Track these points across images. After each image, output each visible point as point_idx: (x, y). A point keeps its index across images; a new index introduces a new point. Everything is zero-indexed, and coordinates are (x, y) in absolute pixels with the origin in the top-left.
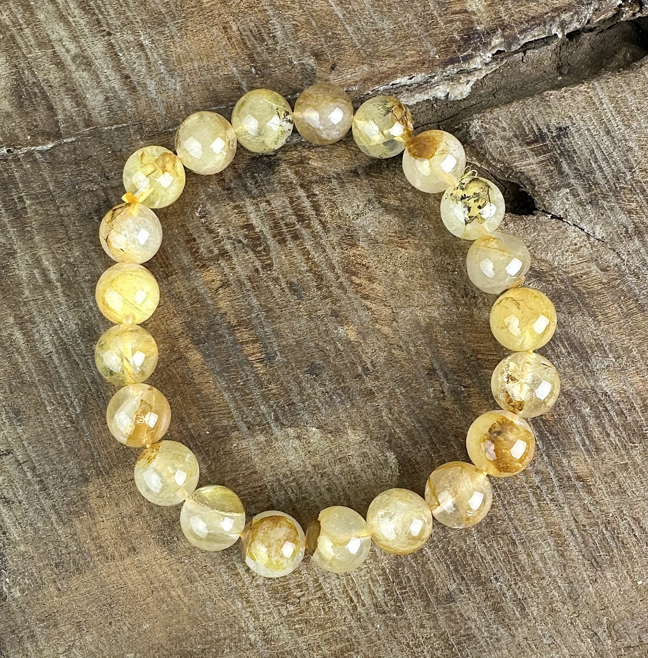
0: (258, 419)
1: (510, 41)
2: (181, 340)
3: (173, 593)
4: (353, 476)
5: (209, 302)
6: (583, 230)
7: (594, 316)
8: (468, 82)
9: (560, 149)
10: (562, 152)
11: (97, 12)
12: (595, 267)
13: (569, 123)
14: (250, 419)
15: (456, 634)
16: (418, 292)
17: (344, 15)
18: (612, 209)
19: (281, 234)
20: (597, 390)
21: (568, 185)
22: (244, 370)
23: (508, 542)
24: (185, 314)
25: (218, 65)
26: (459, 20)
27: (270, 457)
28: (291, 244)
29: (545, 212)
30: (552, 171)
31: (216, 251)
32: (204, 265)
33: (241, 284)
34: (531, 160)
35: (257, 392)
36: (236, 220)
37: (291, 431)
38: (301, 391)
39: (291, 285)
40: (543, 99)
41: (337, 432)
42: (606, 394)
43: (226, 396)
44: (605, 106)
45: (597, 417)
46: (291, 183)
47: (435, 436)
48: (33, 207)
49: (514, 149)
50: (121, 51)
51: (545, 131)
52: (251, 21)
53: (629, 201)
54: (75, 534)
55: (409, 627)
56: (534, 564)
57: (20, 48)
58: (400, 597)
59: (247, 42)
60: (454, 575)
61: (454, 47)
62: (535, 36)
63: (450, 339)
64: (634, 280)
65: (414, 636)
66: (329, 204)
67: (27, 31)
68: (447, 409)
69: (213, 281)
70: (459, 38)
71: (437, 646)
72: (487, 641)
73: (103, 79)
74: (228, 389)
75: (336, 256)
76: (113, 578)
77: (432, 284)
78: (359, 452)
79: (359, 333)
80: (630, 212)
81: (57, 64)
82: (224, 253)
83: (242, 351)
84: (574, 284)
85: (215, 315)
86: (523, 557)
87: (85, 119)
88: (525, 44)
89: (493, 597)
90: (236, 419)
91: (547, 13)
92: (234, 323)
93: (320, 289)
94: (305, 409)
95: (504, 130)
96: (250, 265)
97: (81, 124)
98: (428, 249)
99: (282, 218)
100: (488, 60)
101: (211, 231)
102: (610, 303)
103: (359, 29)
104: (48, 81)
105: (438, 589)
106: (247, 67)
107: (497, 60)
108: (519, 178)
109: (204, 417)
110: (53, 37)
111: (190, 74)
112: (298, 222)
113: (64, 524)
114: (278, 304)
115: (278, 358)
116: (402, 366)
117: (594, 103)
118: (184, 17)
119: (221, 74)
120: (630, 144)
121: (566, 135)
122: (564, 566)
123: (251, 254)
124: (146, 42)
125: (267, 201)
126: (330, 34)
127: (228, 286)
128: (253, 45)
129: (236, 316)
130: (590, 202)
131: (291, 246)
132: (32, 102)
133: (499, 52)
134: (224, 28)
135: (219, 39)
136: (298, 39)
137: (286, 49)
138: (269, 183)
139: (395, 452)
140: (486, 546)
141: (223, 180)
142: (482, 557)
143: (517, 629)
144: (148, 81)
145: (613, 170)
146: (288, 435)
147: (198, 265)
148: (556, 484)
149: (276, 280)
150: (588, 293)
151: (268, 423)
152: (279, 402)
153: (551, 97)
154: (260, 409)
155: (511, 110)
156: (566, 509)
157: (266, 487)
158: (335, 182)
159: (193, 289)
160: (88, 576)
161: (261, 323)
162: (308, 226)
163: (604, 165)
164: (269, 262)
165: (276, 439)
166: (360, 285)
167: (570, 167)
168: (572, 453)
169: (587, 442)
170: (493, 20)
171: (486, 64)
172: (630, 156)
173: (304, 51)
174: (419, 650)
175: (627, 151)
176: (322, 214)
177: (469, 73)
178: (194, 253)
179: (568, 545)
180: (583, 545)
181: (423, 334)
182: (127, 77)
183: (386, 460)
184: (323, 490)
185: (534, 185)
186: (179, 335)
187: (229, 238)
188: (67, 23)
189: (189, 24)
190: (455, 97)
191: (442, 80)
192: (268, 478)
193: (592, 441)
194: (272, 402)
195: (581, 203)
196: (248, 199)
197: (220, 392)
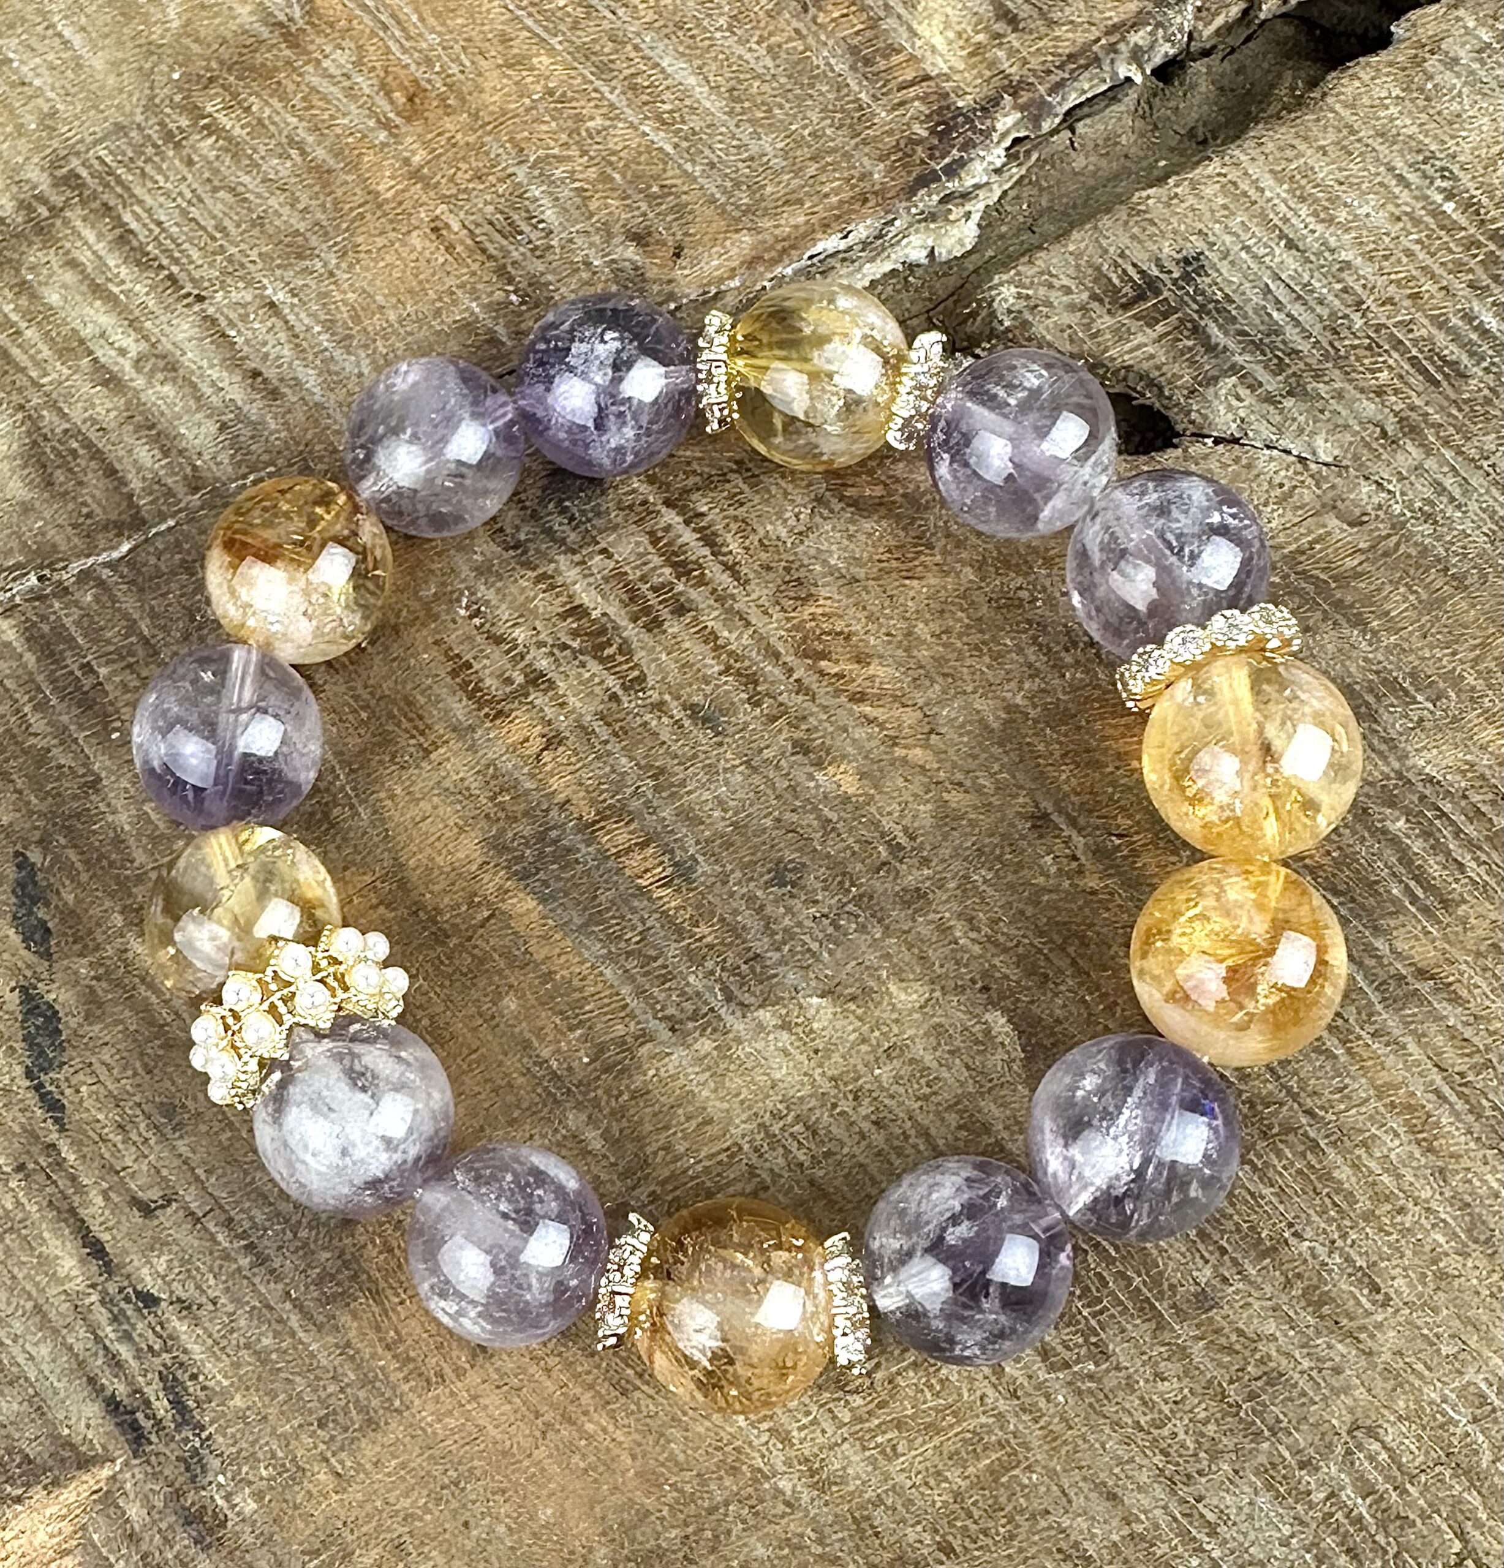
0: (689, 1006)
1: (1036, 111)
2: (487, 877)
3: (590, 1427)
4: (923, 1081)
5: (529, 785)
6: (1288, 452)
7: (1359, 622)
8: (967, 216)
9: (1195, 301)
10: (1202, 306)
11: (165, 262)
12: (1337, 522)
13: (1200, 245)
14: (671, 1011)
15: (1239, 1379)
16: (968, 662)
17: (676, 146)
18: (1339, 395)
19: (647, 610)
20: (1410, 775)
21: (1234, 369)
22: (634, 910)
23: (1301, 1148)
24: (483, 823)
25: (438, 304)
26: (917, 98)
27: (734, 1082)
28: (673, 627)
29: (1200, 436)
30: (1190, 349)
31: (519, 679)
32: (500, 714)
33: (586, 732)
34: (1140, 339)
35: (673, 950)
36: (544, 603)
37: (765, 1015)
38: (767, 926)
39: (693, 710)
40: (1134, 211)
41: (865, 995)
42: (1430, 780)
43: (608, 972)
44: (1268, 194)
45: (1427, 834)
46: (645, 502)
47: (1082, 956)
48: (117, 679)
49: (1099, 324)
50: (231, 324)
51: (1155, 272)
52: (486, 203)
53: (1373, 371)
54: (348, 1345)
55: (1130, 1386)
56: (1374, 1184)
57: (23, 370)
58: (1093, 1322)
59: (488, 245)
60: (1201, 1247)
61: (920, 152)
62: (1084, 92)
63: (1061, 743)
64: (1427, 528)
65: (1145, 1403)
66: (734, 526)
67: (29, 333)
68: (1094, 893)
69: (527, 740)
70: (925, 134)
71: (1203, 1415)
72: (1311, 1378)
73: (208, 391)
74: (610, 957)
75: (774, 628)
76: (451, 1422)
77: (994, 639)
78: (926, 1026)
79: (863, 775)
80: (1380, 392)
81: (105, 383)
82: (536, 679)
83: (619, 871)
84: (1300, 568)
85: (547, 811)
86: (1344, 1173)
87: (185, 478)
88: (1069, 113)
89: (1299, 1276)
90: (642, 1018)
91: (1098, 40)
92: (590, 816)
93: (757, 704)
94: (782, 962)
95: (1068, 291)
96: (598, 690)
97: (180, 490)
98: (968, 570)
99: (643, 579)
100: (998, 163)
101: (498, 640)
102: (1389, 588)
103: (712, 165)
104: (94, 422)
105: (1172, 1287)
106: (499, 295)
107: (1016, 157)
108: (1125, 379)
109: (571, 1029)
110: (87, 332)
111: (385, 338)
112: (678, 578)
113: (320, 1328)
114: (676, 756)
115: (704, 867)
116: (972, 824)
117: (1245, 194)
118: (347, 229)
119: (450, 320)
120: (1344, 256)
121: (1201, 270)
122: (1441, 1171)
123: (594, 667)
124: (280, 296)
125: (604, 551)
126: (655, 189)
127: (560, 744)
128: (502, 249)
129: (593, 802)
130: (1290, 393)
131: (675, 630)
132: (70, 470)
133: (1017, 141)
134: (435, 230)
135: (427, 254)
136: (592, 215)
137: (571, 241)
138: (598, 515)
139: (1005, 1011)
140: (1255, 1168)
141: (501, 530)
142: (1252, 1194)
143: (1372, 1336)
144: (301, 372)
145: (1320, 317)
146: (761, 1027)
147: (487, 715)
148: (1374, 997)
149: (659, 707)
150: (1335, 578)
151: (712, 1010)
152: (725, 960)
153: (1151, 202)
154: (688, 984)
155: (1071, 248)
156: (1412, 1047)
157: (741, 1148)
158: (737, 480)
159: (488, 766)
160: (395, 1430)
161: (648, 804)
162: (702, 582)
163: (1296, 310)
164: (636, 673)
165: (739, 1041)
166: (840, 676)
167: (1226, 334)
168: (1392, 923)
169: (1419, 892)
170: (988, 81)
171: (998, 171)
172: (1350, 281)
173: (610, 235)
174: (1165, 1432)
175: (1341, 270)
176: (725, 550)
177: (966, 196)
178: (474, 692)
179: (1437, 1125)
180: (1471, 1118)
181: (1001, 745)
182: (256, 374)
183: (987, 1032)
184: (866, 1126)
185: (1160, 389)
186: (480, 867)
187: (541, 644)
188: (110, 299)
189: (360, 240)
190: (950, 252)
191: (911, 225)
192: (741, 1128)
193: (1429, 888)
194: (709, 965)
195: (1269, 399)
196: (562, 558)
197: (593, 967)
